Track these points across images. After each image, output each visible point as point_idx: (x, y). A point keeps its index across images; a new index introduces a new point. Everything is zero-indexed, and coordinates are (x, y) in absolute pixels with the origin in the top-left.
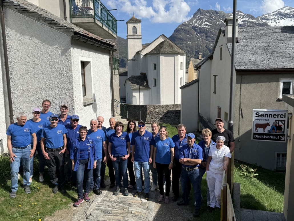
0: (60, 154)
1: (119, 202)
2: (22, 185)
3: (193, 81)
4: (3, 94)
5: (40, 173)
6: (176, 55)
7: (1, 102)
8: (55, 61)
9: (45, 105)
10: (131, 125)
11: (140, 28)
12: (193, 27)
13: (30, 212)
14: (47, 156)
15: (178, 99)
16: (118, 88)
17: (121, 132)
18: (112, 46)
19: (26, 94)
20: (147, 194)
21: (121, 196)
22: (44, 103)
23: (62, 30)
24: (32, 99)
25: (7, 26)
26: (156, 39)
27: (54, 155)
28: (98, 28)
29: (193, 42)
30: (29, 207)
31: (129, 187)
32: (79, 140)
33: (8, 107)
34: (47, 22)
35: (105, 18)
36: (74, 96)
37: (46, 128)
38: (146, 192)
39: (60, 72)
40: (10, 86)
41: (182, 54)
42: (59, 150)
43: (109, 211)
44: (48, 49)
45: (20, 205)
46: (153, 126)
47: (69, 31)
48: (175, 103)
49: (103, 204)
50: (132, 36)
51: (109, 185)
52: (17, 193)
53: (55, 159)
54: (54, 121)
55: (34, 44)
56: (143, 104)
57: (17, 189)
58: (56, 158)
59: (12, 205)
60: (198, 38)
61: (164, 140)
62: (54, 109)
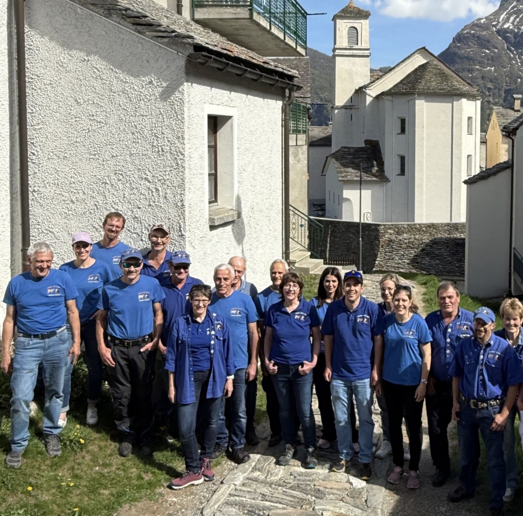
0: (144, 355)
1: (290, 485)
2: (39, 434)
3: (497, 165)
4: (8, 194)
5: (88, 400)
6: (455, 98)
7: (3, 213)
8: (143, 116)
9: (111, 227)
10: (329, 281)
11: (368, 30)
12: (498, 32)
13: (55, 507)
14: (109, 356)
15: (459, 209)
16: (305, 178)
17: (297, 299)
18: (291, 78)
19: (66, 194)
20: (366, 466)
21: (297, 469)
22: (109, 220)
23: (166, 40)
24: (80, 208)
25: (30, 26)
26: (405, 59)
27: (127, 355)
28: (260, 33)
29: (500, 67)
30: (54, 495)
31: (320, 445)
32: (187, 319)
33: (20, 227)
34: (128, 20)
35: (277, 8)
36: (186, 204)
37: (110, 286)
38: (365, 460)
39: (155, 141)
40: (27, 175)
41: (471, 97)
42: (138, 343)
43: (264, 510)
44: (127, 85)
45: (30, 488)
46: (385, 286)
47: (182, 43)
48: (451, 220)
49: (249, 490)
50: (346, 49)
51: (267, 438)
52: (25, 455)
53: (129, 366)
54: (132, 268)
55: (94, 72)
56: (370, 222)
57: (26, 443)
58: (131, 363)
59: (10, 486)
60: (511, 59)
61: (404, 322)
62: (135, 235)
